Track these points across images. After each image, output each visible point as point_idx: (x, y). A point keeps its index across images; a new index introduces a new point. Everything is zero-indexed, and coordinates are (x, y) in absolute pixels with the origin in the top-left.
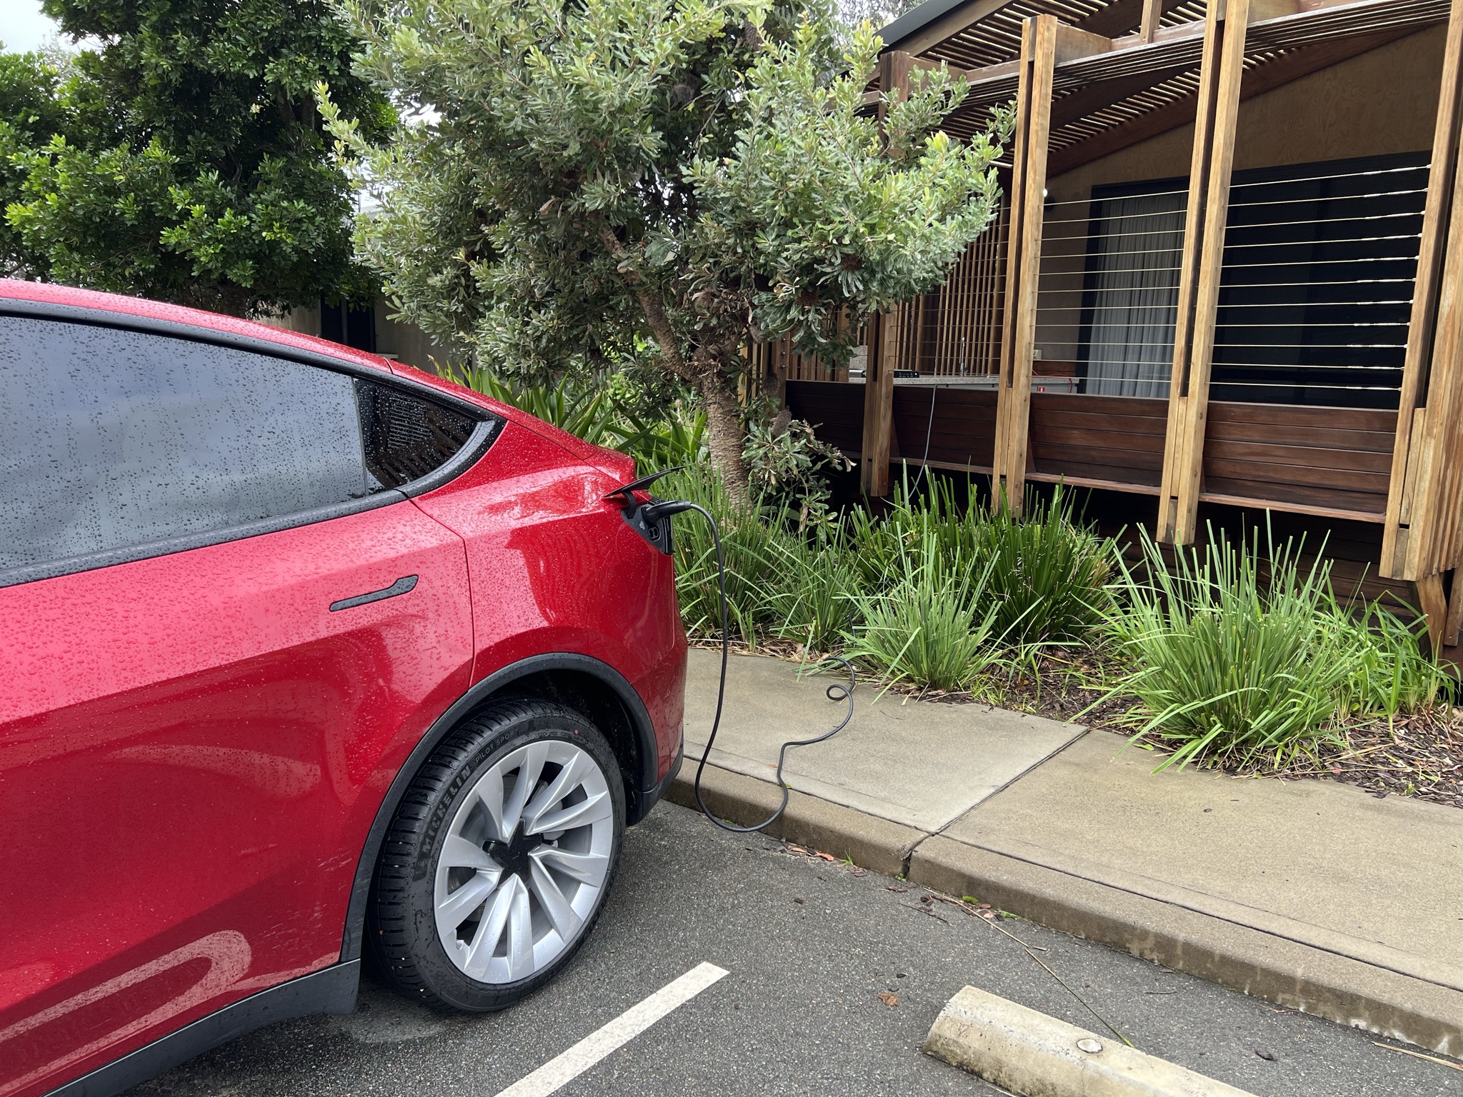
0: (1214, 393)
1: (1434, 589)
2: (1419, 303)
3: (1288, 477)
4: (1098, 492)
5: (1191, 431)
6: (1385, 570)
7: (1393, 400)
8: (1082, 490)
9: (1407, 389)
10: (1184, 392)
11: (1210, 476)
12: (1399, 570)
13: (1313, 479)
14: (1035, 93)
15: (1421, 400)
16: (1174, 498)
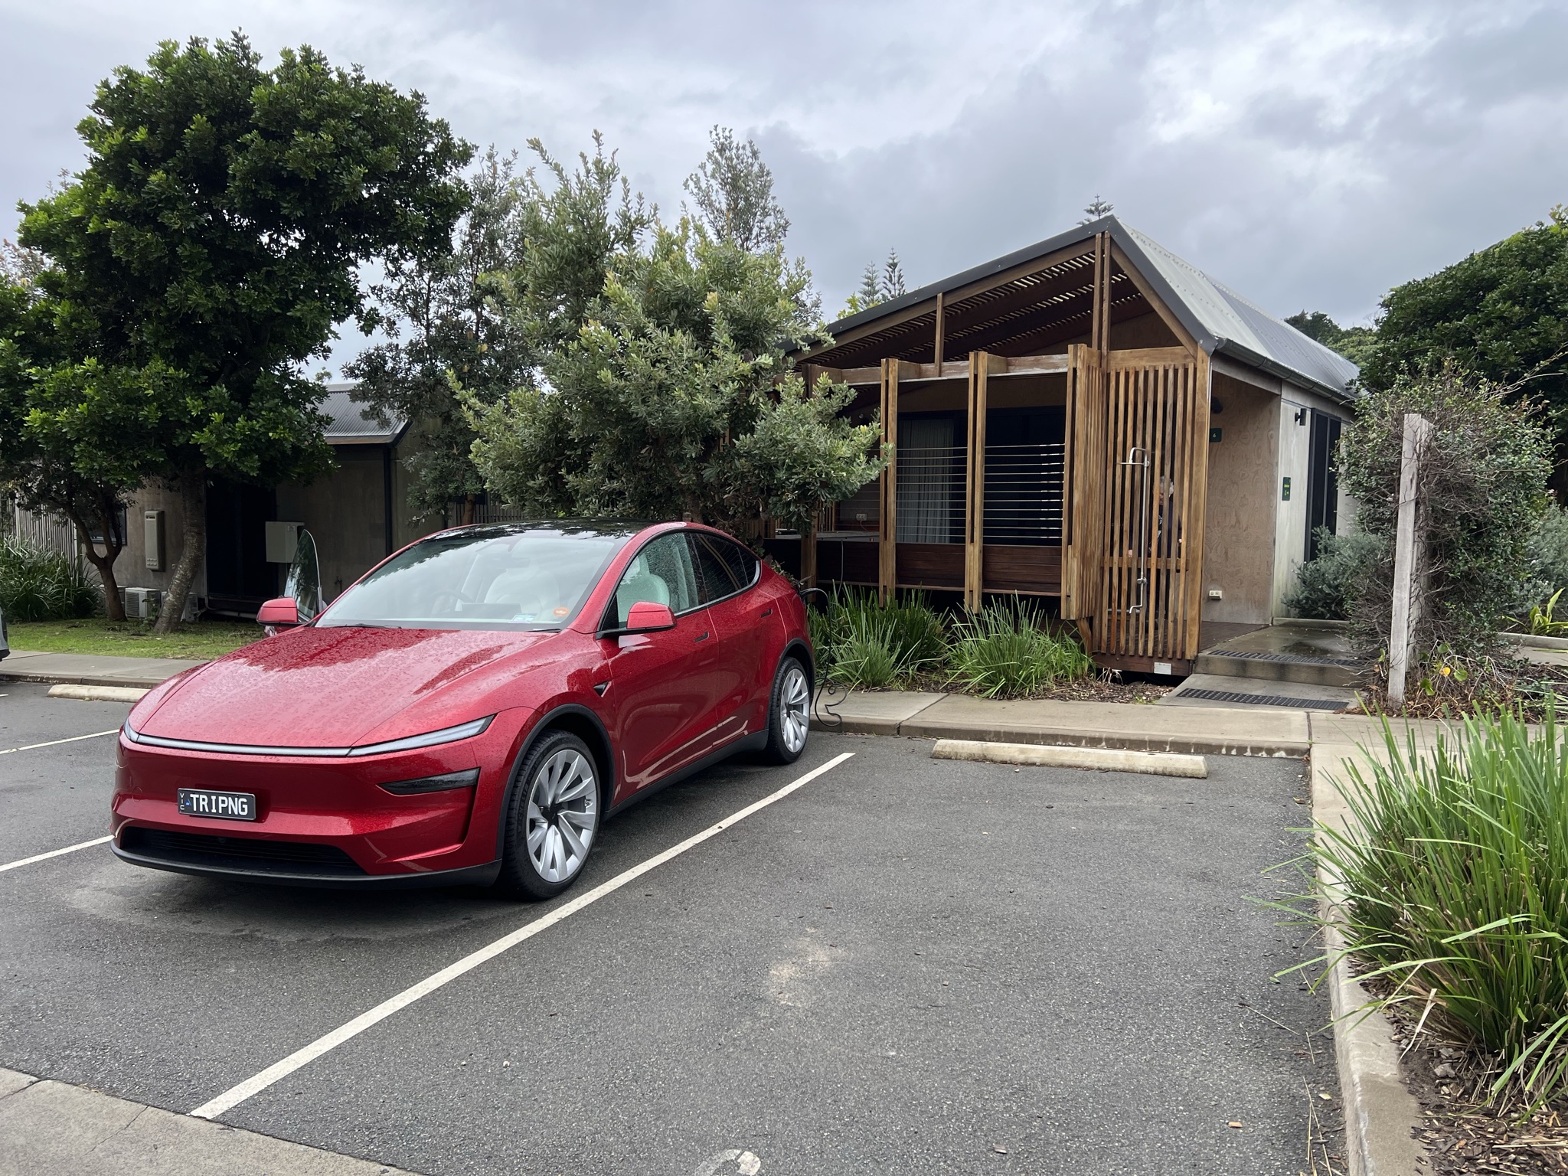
0: (985, 541)
1: (1084, 625)
2: (1065, 500)
3: (1020, 579)
4: (935, 591)
5: (977, 558)
6: (1063, 617)
7: (1059, 542)
8: (928, 591)
9: (1064, 537)
10: (972, 541)
11: (986, 580)
12: (1068, 616)
13: (1030, 579)
14: (890, 395)
15: (1070, 542)
16: (971, 591)
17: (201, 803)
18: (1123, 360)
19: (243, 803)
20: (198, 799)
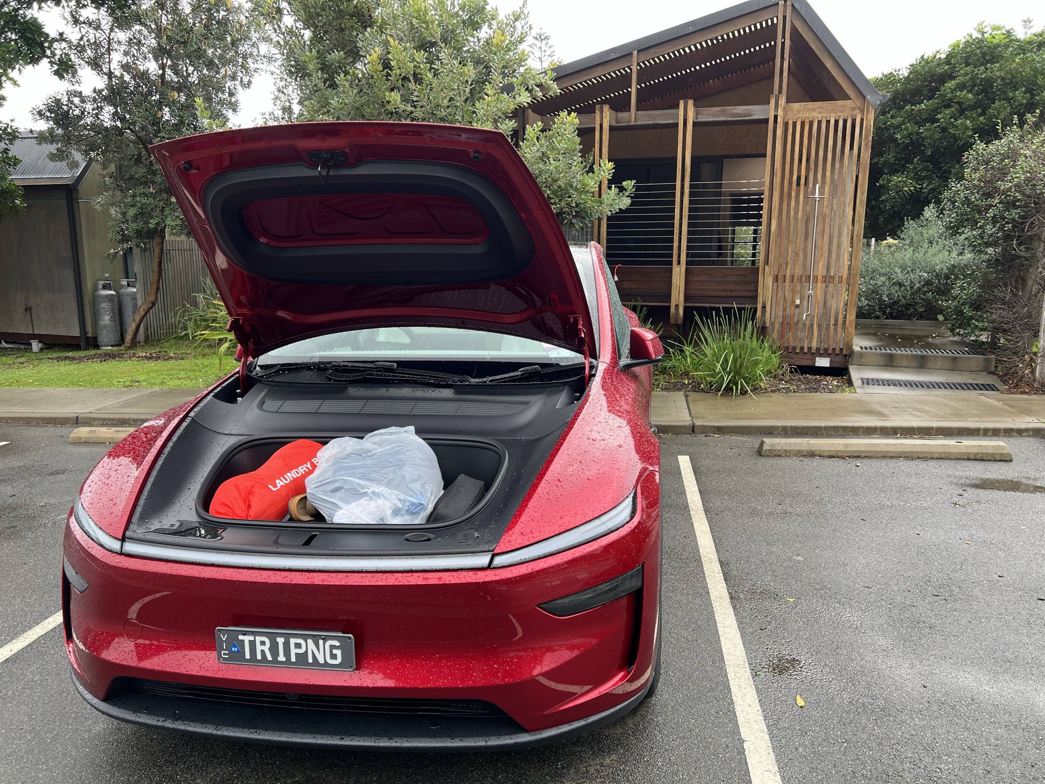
0: (689, 262)
5: (683, 278)
6: (759, 324)
9: (762, 258)
10: (679, 263)
11: (689, 297)
12: (763, 323)
15: (767, 262)
16: (677, 305)
17: (259, 648)
18: (799, 111)
19: (332, 647)
20: (252, 644)
